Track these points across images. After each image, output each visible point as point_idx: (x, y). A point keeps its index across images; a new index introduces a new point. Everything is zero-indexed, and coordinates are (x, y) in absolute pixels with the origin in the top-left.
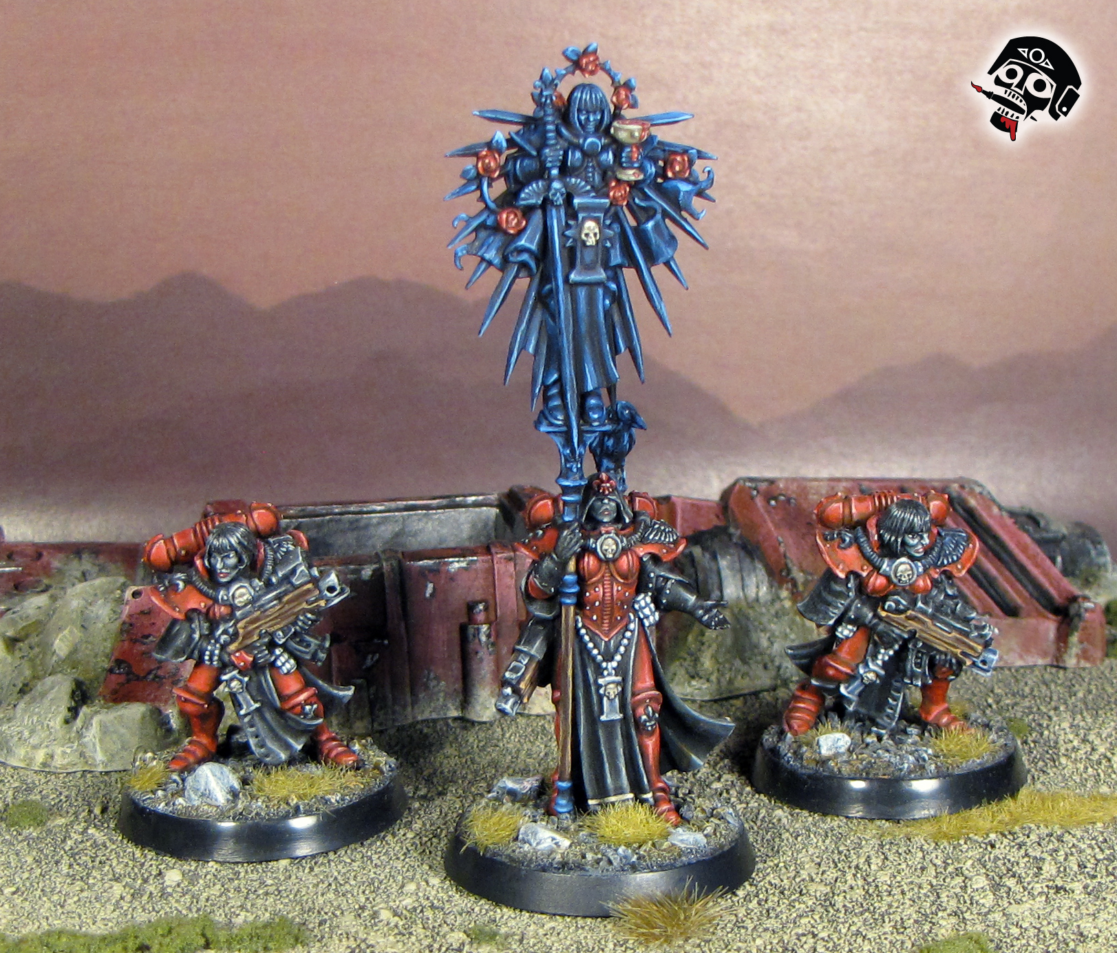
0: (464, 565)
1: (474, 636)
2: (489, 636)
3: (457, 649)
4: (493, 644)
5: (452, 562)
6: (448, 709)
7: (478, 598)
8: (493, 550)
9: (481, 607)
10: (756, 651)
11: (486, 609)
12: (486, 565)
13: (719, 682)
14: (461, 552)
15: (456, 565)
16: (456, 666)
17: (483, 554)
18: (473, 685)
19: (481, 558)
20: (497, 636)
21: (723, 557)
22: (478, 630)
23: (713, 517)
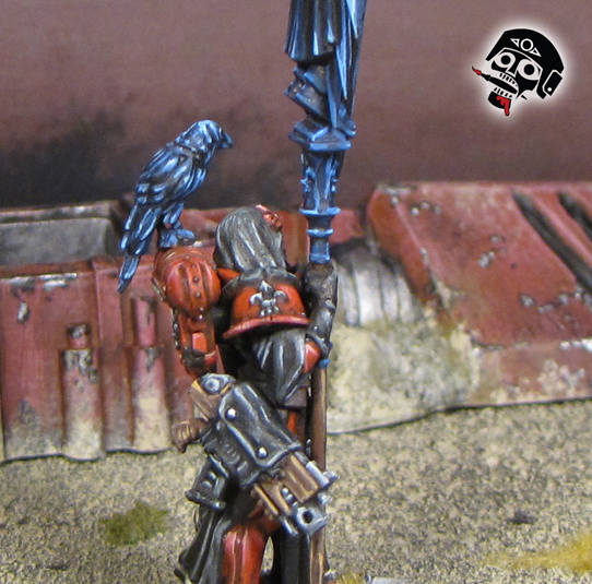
0: (61, 282)
1: (73, 363)
2: (89, 363)
3: (56, 378)
4: (96, 372)
5: (48, 280)
6: (45, 446)
7: (78, 320)
8: (95, 265)
9: (81, 330)
10: (396, 377)
11: (88, 332)
12: (87, 283)
13: (354, 412)
14: (60, 270)
15: (52, 282)
16: (55, 395)
17: (83, 270)
18: (74, 418)
19: (82, 274)
20: (101, 362)
21: (360, 272)
22: (78, 356)
23: (348, 227)
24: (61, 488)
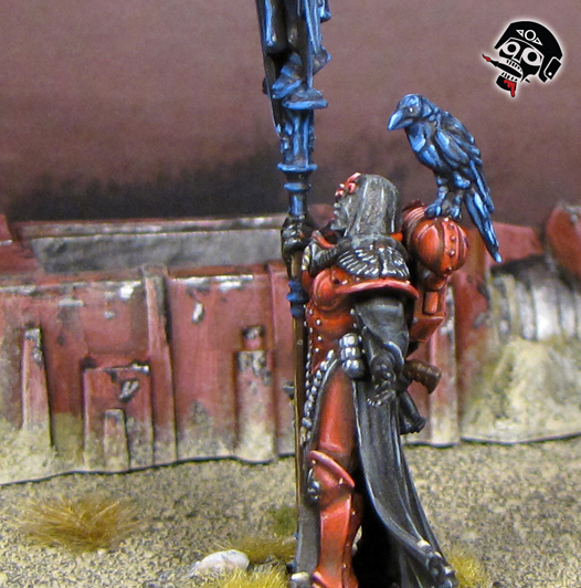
0: (237, 284)
1: (247, 364)
2: (263, 365)
3: (229, 380)
4: (269, 374)
5: (224, 281)
6: (218, 448)
7: (254, 323)
8: (271, 268)
9: (256, 332)
10: (572, 390)
11: (262, 334)
12: (263, 286)
13: (528, 423)
14: (236, 271)
15: (228, 283)
16: (228, 397)
17: (258, 272)
18: (246, 420)
19: (257, 276)
20: (274, 365)
21: (538, 287)
22: (252, 357)
23: (527, 244)
24: (232, 486)
